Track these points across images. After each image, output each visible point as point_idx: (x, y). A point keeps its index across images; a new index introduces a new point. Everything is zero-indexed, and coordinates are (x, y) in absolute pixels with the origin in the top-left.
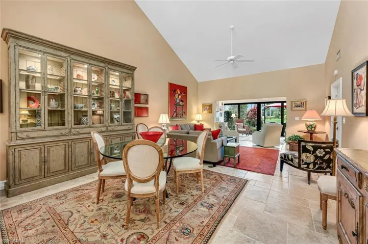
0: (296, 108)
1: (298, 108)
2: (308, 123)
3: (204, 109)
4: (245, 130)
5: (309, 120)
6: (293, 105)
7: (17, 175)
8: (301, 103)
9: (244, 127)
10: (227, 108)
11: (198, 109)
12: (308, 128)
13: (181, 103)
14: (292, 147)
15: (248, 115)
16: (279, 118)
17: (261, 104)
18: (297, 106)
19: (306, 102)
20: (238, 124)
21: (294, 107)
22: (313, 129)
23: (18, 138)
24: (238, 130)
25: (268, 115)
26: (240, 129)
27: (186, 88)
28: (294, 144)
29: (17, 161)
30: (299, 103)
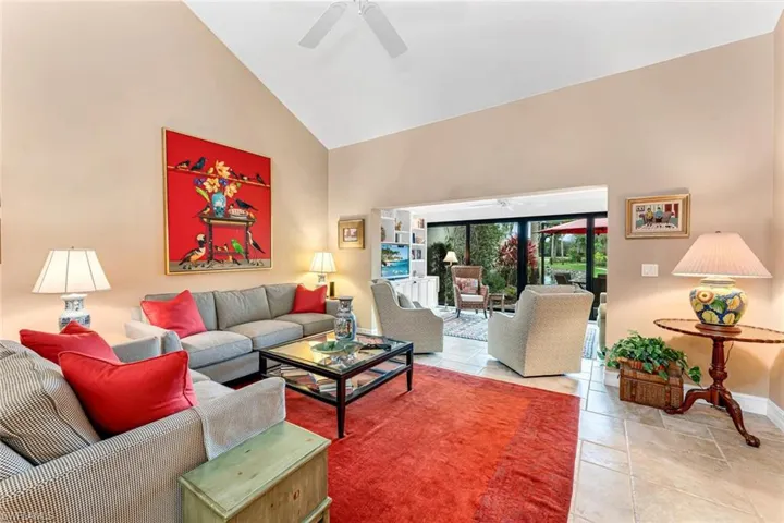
0: (644, 229)
1: (654, 228)
2: (704, 290)
3: (342, 238)
4: (480, 298)
5: (710, 277)
6: (636, 218)
8: (668, 208)
9: (479, 292)
10: (442, 236)
11: (327, 237)
12: (707, 315)
13: (236, 212)
14: (634, 386)
15: (501, 255)
16: (580, 261)
17: (530, 224)
18: (649, 221)
19: (686, 202)
20: (463, 280)
21: (638, 225)
22: (728, 319)
24: (459, 298)
25: (558, 254)
26: (465, 297)
27: (265, 162)
28: (640, 375)
30: (656, 208)
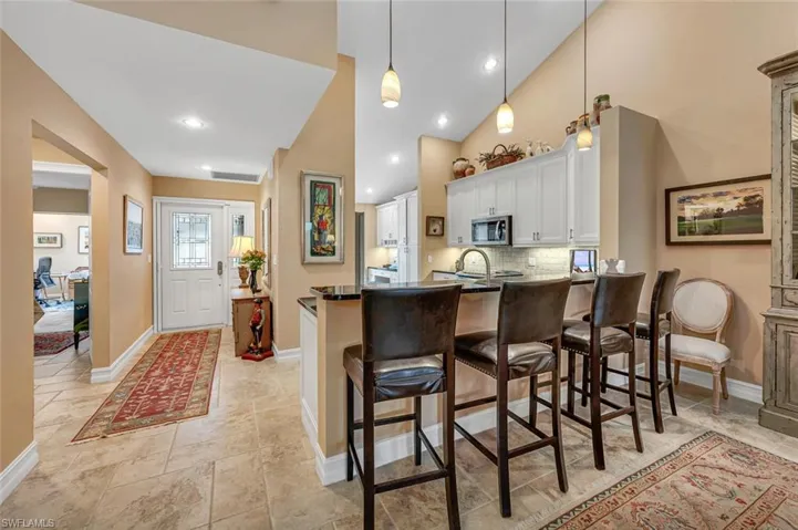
7: (781, 386)
23: (786, 303)
29: (782, 353)
